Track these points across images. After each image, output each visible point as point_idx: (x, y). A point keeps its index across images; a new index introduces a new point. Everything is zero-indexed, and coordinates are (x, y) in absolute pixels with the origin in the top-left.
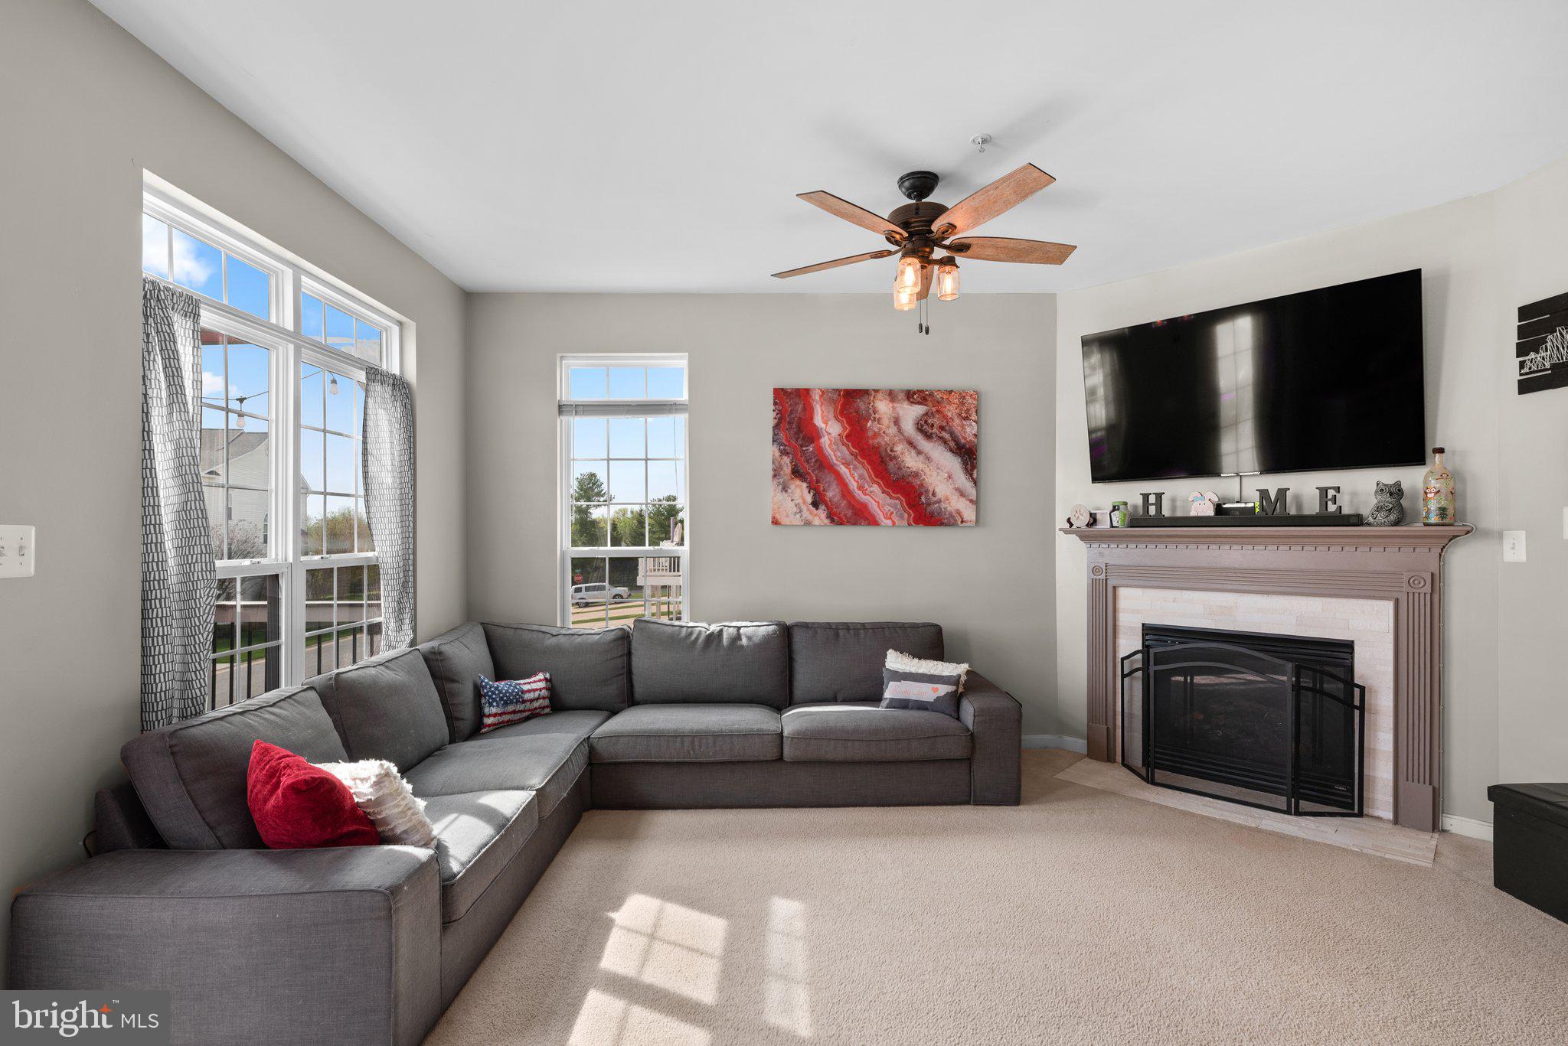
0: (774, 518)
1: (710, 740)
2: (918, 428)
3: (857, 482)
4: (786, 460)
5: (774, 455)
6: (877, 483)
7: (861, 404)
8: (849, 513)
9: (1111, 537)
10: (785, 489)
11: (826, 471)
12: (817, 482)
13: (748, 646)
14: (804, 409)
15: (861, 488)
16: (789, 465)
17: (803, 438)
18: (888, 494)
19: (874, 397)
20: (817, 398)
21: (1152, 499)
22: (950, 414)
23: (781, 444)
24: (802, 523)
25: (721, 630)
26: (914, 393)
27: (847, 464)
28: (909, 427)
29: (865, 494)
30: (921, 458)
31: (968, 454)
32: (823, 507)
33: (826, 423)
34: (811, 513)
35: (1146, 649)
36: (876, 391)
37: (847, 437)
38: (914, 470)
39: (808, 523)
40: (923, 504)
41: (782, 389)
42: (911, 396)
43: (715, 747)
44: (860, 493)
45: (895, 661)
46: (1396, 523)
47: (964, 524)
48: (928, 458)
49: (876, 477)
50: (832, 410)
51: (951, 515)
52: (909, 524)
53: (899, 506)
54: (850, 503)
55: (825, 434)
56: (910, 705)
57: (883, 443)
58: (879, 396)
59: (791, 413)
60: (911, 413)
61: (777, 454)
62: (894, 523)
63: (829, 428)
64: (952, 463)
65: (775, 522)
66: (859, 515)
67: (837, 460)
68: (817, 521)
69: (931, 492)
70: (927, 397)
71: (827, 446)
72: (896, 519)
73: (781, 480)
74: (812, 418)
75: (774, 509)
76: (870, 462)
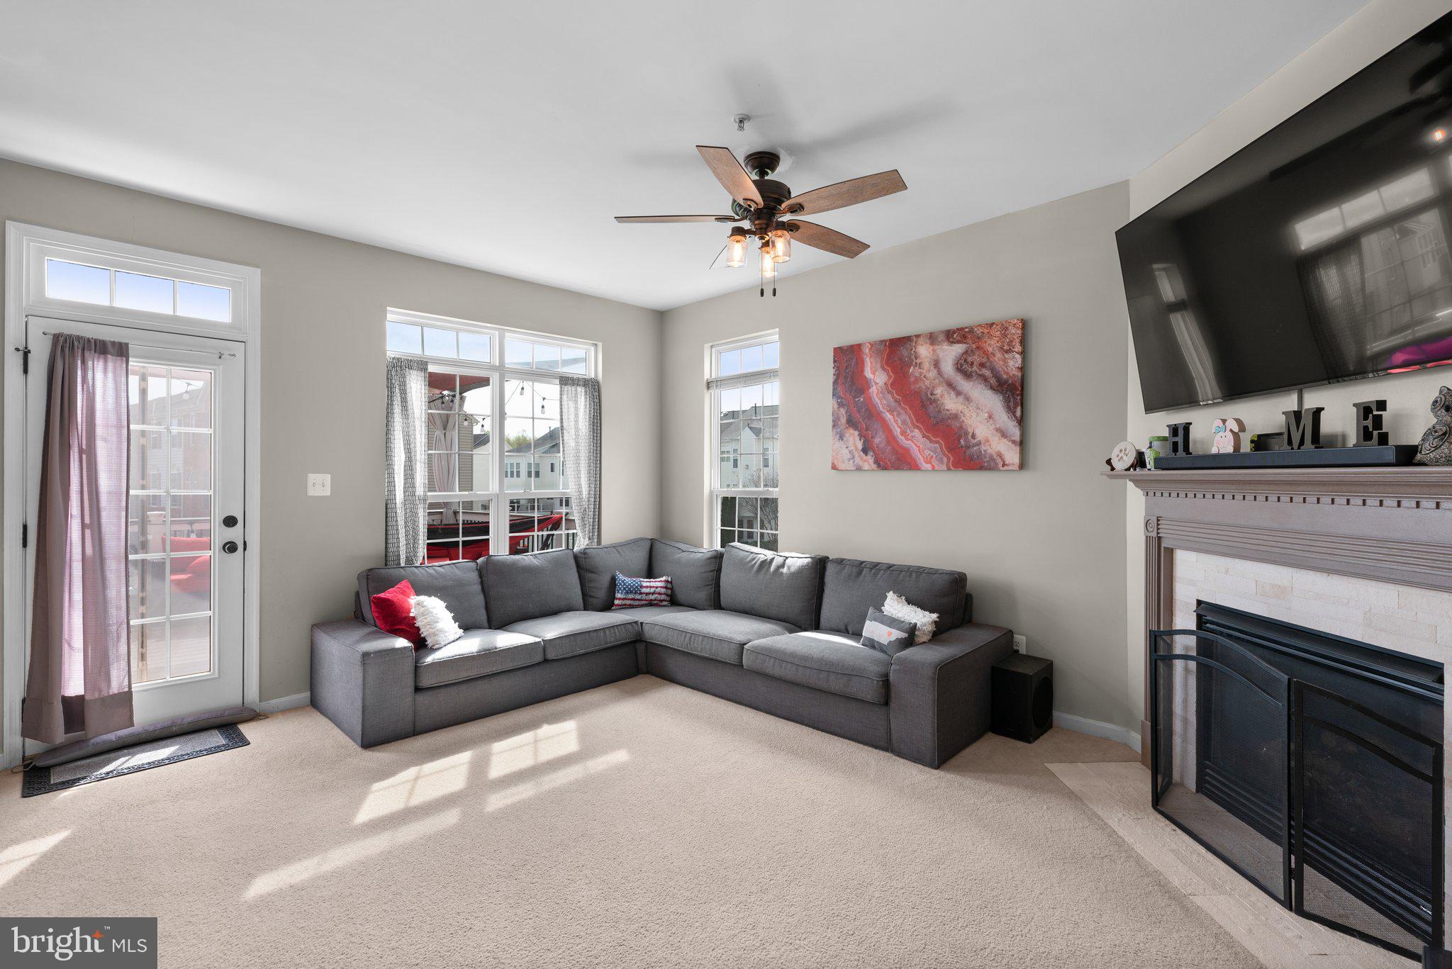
0: (833, 464)
2: (957, 368)
3: (901, 428)
4: (843, 411)
5: (834, 408)
6: (918, 427)
7: (904, 351)
8: (893, 458)
10: (841, 438)
11: (874, 419)
12: (866, 430)
13: (786, 574)
14: (856, 364)
15: (903, 433)
16: (845, 416)
17: (856, 390)
18: (928, 438)
19: (916, 342)
20: (867, 351)
22: (990, 349)
23: (839, 397)
24: (855, 468)
26: (954, 332)
27: (891, 411)
28: (948, 368)
29: (907, 439)
30: (961, 399)
31: (1014, 392)
32: (871, 453)
33: (874, 373)
34: (862, 459)
36: (918, 336)
37: (891, 384)
38: (954, 412)
39: (859, 469)
40: (962, 447)
41: (841, 348)
42: (951, 336)
44: (903, 438)
45: (891, 604)
47: (1006, 468)
48: (968, 399)
49: (917, 422)
50: (879, 360)
51: (992, 458)
52: (949, 469)
53: (939, 450)
54: (894, 448)
55: (874, 383)
57: (924, 387)
58: (921, 340)
59: (847, 368)
60: (950, 353)
61: (836, 406)
62: (933, 467)
64: (991, 401)
65: (834, 467)
66: (903, 460)
67: (883, 408)
68: (866, 467)
69: (971, 434)
70: (967, 334)
71: (875, 396)
72: (935, 463)
73: (839, 430)
74: (862, 371)
75: (833, 457)
76: (912, 407)
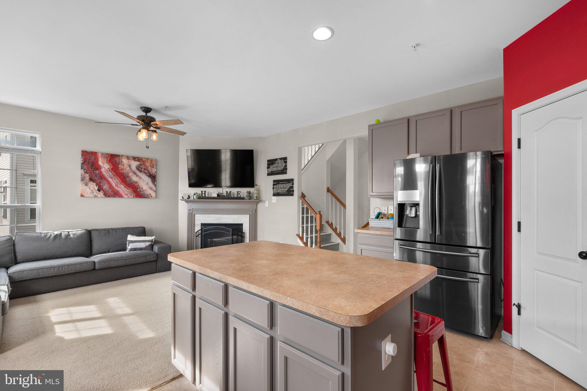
0: (81, 194)
1: (66, 267)
2: (137, 168)
3: (115, 184)
4: (87, 175)
5: (82, 173)
6: (122, 184)
7: (117, 159)
8: (112, 193)
9: (193, 201)
10: (86, 185)
11: (104, 180)
12: (100, 183)
13: (73, 238)
14: (95, 159)
15: (116, 185)
16: (88, 177)
17: (94, 168)
18: (126, 188)
19: (122, 157)
20: (100, 155)
21: (203, 192)
22: (147, 165)
23: (85, 169)
24: (94, 196)
25: (61, 233)
26: (136, 158)
27: (111, 178)
28: (134, 168)
29: (118, 188)
30: (138, 178)
31: (153, 178)
32: (102, 191)
33: (103, 164)
34: (97, 193)
35: (201, 229)
36: (123, 156)
37: (111, 169)
38: (136, 181)
39: (96, 196)
40: (138, 191)
41: (86, 151)
42: (135, 159)
43: (69, 268)
44: (116, 187)
45: (130, 238)
46: (250, 199)
47: (152, 198)
48: (140, 178)
49: (122, 182)
50: (106, 160)
51: (148, 194)
52: (134, 197)
53: (130, 192)
54: (112, 190)
55: (103, 167)
56: (137, 249)
57: (125, 172)
58: (124, 157)
59: (89, 159)
60: (134, 164)
61: (83, 173)
62: (128, 197)
63: (105, 166)
64: (148, 180)
65: (82, 196)
66: (116, 194)
67: (108, 176)
68: (99, 196)
69: (141, 188)
70: (140, 159)
71: (104, 172)
72: (129, 196)
73: (85, 182)
74: (98, 162)
75: (81, 191)
76: (120, 178)
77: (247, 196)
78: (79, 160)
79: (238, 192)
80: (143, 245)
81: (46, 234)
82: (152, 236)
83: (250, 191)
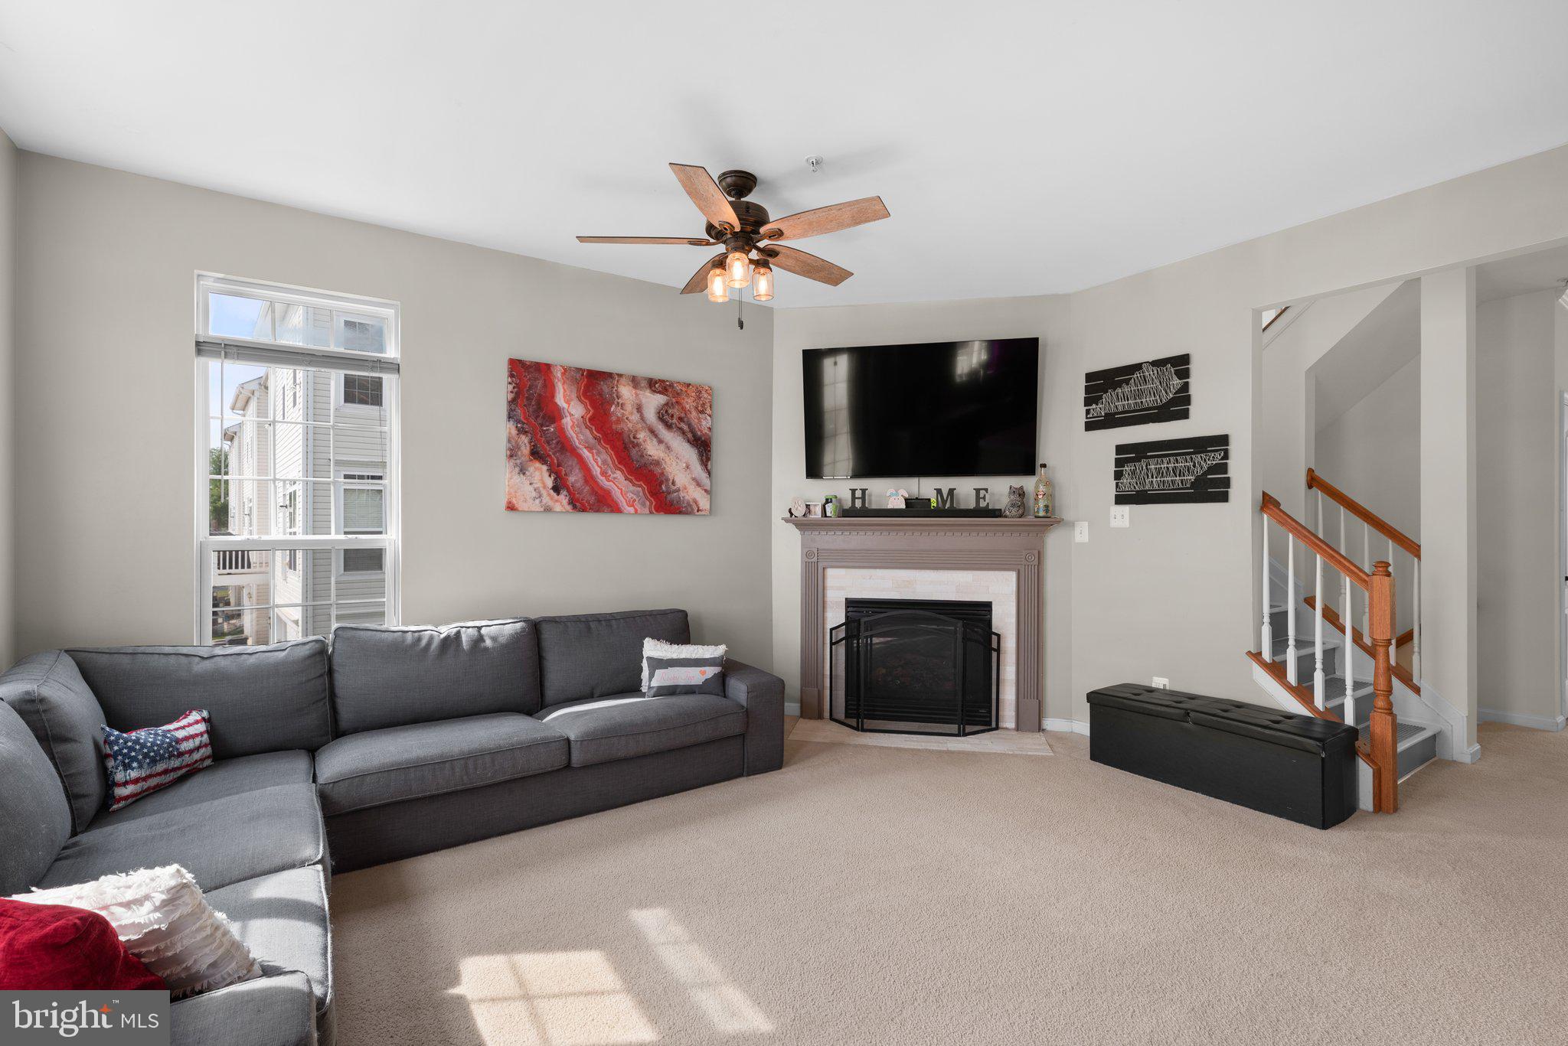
0: (510, 503)
1: (488, 759)
2: (659, 417)
3: (601, 468)
4: (524, 440)
5: (510, 433)
6: (620, 470)
7: (605, 387)
8: (592, 499)
9: (823, 525)
10: (523, 471)
11: (568, 454)
12: (559, 466)
13: (494, 648)
14: (545, 386)
15: (603, 473)
16: (527, 445)
17: (543, 418)
18: (631, 481)
19: (618, 381)
20: (559, 375)
21: (858, 494)
22: (688, 406)
23: (518, 421)
24: (542, 509)
25: (458, 633)
26: (656, 383)
27: (590, 448)
28: (651, 415)
29: (609, 481)
30: (662, 447)
31: (703, 445)
32: (565, 493)
33: (568, 402)
34: (552, 499)
36: (620, 376)
37: (590, 420)
38: (656, 458)
39: (548, 510)
40: (663, 492)
41: (520, 361)
42: (656, 385)
43: (494, 765)
44: (604, 479)
45: (652, 648)
46: (1021, 516)
47: (700, 513)
48: (668, 448)
49: (620, 463)
50: (574, 389)
51: (689, 503)
52: (651, 513)
53: (641, 494)
54: (593, 488)
55: (567, 414)
56: (678, 690)
57: (626, 429)
58: (623, 380)
59: (530, 388)
60: (653, 402)
61: (514, 432)
62: (636, 511)
63: (572, 410)
64: (690, 454)
65: (511, 507)
66: (601, 502)
67: (580, 443)
68: (558, 508)
69: (671, 481)
70: (668, 387)
71: (569, 427)
72: (638, 506)
73: (518, 461)
74: (553, 396)
75: (510, 494)
76: (613, 448)
77: (1013, 505)
78: (500, 390)
79: (978, 491)
80: (695, 676)
81: (416, 634)
82: (716, 645)
83: (1022, 488)
